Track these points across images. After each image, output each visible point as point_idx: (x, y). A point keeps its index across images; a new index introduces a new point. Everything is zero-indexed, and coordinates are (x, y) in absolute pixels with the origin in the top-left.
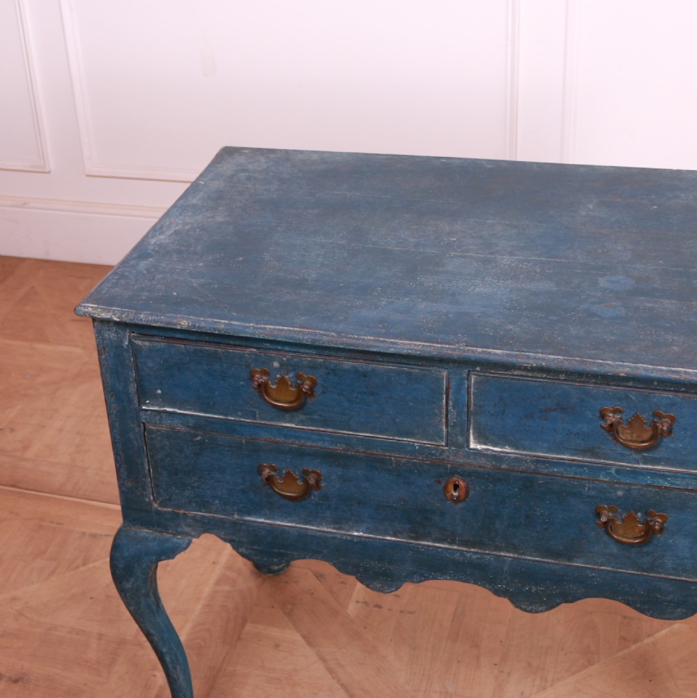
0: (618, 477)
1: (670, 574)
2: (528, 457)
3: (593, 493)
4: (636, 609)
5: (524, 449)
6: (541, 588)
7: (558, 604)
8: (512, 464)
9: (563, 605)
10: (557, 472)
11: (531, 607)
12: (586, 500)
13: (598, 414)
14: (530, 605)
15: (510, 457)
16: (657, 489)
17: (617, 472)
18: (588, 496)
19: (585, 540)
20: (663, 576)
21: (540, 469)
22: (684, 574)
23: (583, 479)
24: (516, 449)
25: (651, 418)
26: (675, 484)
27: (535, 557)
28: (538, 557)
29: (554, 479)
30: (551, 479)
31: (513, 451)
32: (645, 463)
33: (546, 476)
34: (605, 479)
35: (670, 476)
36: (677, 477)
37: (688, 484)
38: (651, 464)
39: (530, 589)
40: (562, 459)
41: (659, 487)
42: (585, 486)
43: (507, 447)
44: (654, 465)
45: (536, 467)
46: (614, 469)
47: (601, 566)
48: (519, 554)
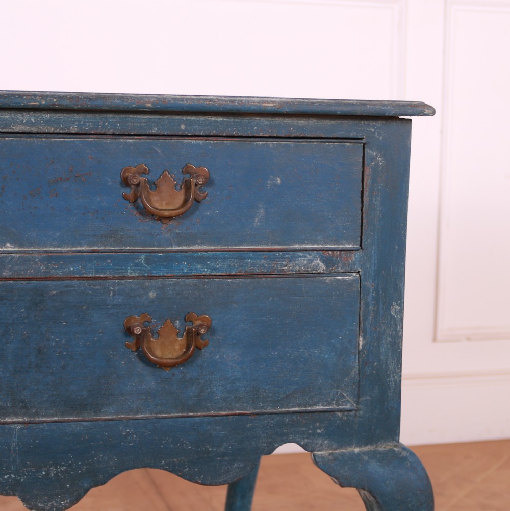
0: (149, 268)
1: (221, 409)
2: (37, 255)
3: (120, 299)
4: (183, 476)
5: (31, 245)
6: (62, 469)
7: (86, 490)
8: (16, 268)
9: (93, 490)
10: (74, 272)
11: (50, 504)
12: (111, 312)
13: (119, 179)
14: (49, 501)
15: (13, 258)
16: (195, 281)
17: (147, 261)
18: (114, 305)
19: (115, 375)
20: (213, 413)
21: (53, 271)
22: (238, 405)
23: (106, 278)
24: (20, 247)
25: (181, 177)
26: (215, 269)
27: (53, 416)
28: (56, 415)
29: (70, 286)
30: (66, 286)
31: (16, 249)
32: (179, 245)
33: (60, 283)
34: (133, 275)
35: (209, 259)
36: (217, 258)
37: (230, 266)
38: (186, 245)
39: (48, 474)
40: (79, 252)
41: (198, 277)
42: (110, 291)
43: (8, 245)
44: (190, 245)
45: (48, 268)
46: (143, 257)
47: (137, 413)
48: (30, 416)
